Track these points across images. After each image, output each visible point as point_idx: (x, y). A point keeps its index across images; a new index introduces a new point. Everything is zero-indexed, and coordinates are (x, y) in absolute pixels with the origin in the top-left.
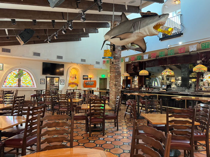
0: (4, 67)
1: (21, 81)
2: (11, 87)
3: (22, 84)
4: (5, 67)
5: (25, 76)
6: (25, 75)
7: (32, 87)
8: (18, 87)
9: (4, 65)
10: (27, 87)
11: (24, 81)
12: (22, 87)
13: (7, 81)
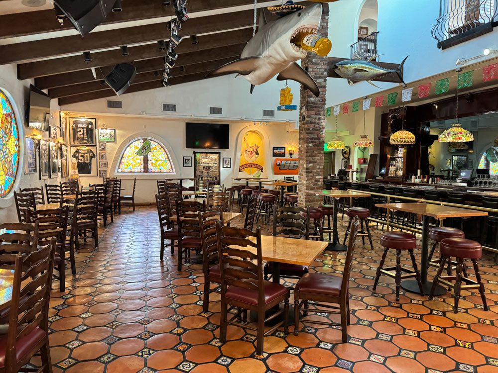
0: (117, 135)
1: (149, 162)
2: (131, 172)
3: (150, 167)
4: (119, 135)
5: (155, 151)
6: (155, 148)
7: (169, 172)
8: (144, 172)
9: (117, 131)
10: (160, 172)
11: (154, 162)
12: (151, 172)
13: (125, 161)
